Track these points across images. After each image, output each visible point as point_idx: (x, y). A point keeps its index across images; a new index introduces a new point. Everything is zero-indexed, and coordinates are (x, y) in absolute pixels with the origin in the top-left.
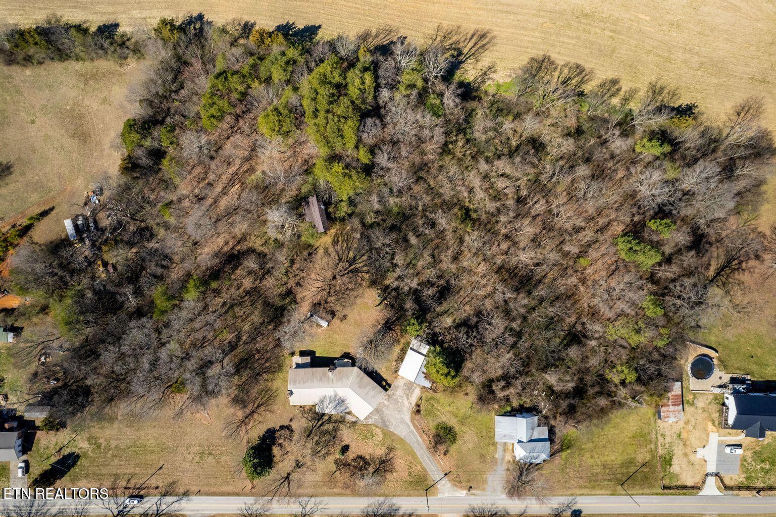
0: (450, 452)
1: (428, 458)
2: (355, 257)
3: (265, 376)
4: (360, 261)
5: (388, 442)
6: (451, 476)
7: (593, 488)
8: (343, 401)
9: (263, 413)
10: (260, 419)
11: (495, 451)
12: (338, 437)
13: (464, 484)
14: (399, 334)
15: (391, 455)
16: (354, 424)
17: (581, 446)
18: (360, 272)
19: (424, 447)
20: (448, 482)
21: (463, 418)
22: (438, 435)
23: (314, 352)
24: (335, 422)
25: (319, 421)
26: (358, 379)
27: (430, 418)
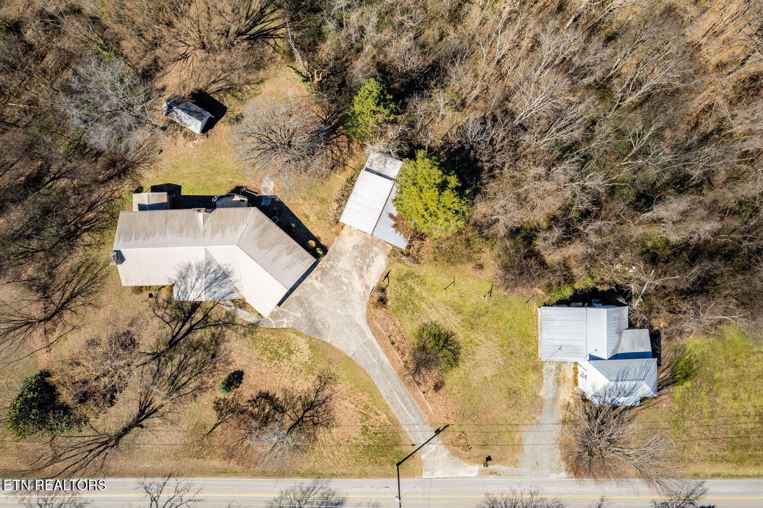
0: (447, 387)
1: (403, 398)
2: (262, 11)
3: (87, 238)
4: (272, 17)
5: (321, 365)
6: (448, 435)
7: (740, 461)
8: (226, 275)
9: (81, 310)
10: (76, 322)
11: (539, 383)
12: (221, 355)
13: (476, 451)
14: (345, 150)
15: (327, 392)
16: (252, 327)
17: (712, 375)
18: (272, 36)
19: (393, 373)
20: (442, 447)
21: (472, 316)
22: (423, 348)
23: (179, 188)
24: (216, 324)
25: (184, 323)
26: (257, 231)
27: (406, 316)
